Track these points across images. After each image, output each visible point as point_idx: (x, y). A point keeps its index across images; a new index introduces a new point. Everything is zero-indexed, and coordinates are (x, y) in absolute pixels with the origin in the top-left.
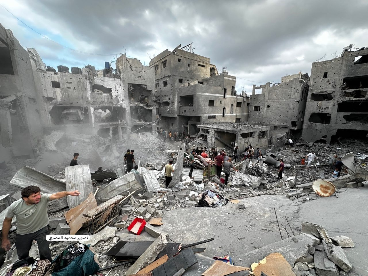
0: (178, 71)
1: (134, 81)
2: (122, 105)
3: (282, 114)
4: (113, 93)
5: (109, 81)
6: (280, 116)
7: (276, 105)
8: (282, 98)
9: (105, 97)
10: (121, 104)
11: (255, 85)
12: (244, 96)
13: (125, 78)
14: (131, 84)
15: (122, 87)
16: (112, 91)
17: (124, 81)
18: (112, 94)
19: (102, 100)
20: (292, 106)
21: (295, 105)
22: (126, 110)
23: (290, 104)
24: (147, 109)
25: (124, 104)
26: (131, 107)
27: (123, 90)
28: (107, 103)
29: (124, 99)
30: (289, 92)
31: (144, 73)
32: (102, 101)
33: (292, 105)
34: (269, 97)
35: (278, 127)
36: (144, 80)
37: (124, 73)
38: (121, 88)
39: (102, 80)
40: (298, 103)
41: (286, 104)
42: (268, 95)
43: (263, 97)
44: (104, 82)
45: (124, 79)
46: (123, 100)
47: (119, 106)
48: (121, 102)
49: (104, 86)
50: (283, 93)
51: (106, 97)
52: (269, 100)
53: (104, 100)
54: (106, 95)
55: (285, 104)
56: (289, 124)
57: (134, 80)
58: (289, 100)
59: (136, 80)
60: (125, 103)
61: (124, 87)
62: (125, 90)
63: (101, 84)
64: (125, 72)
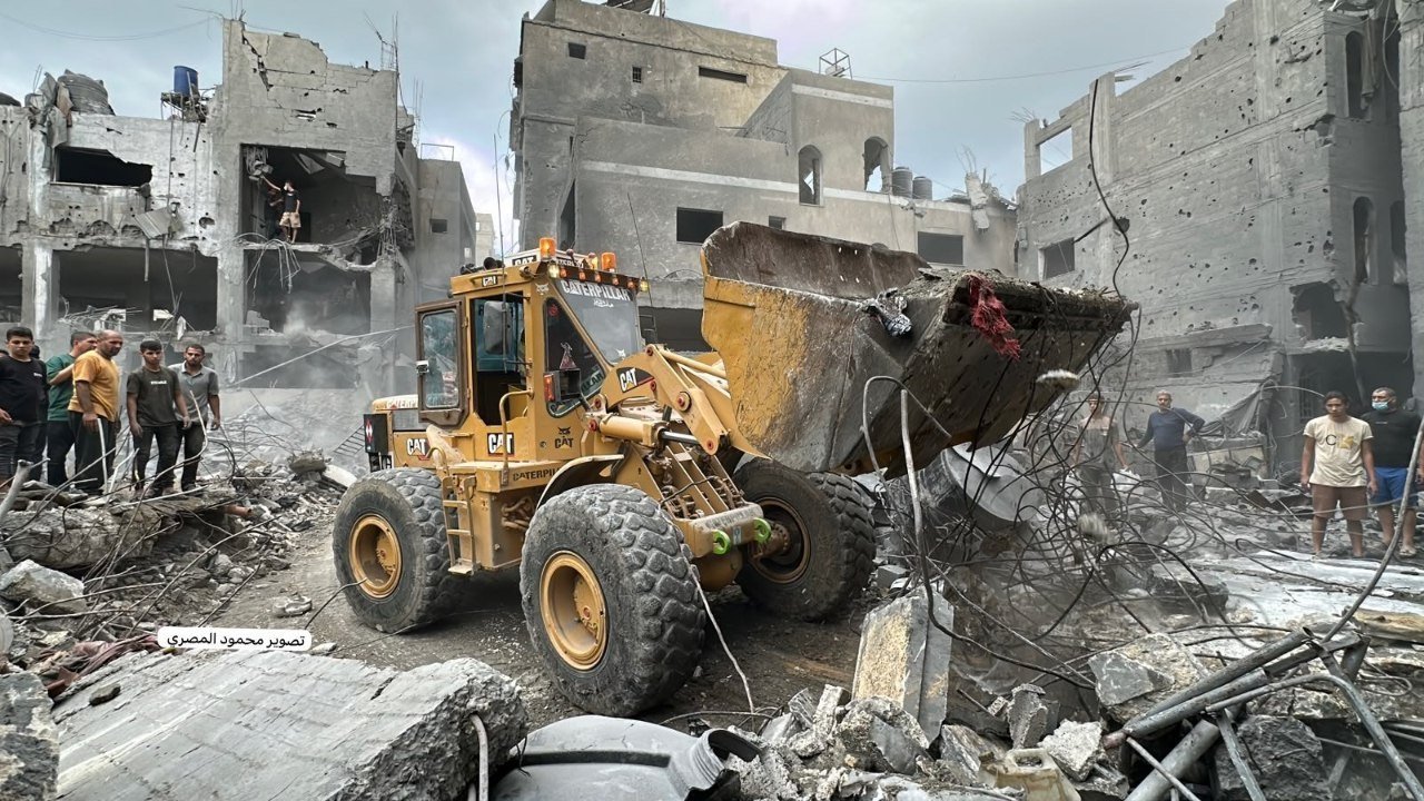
0: (569, 100)
1: (274, 134)
2: (198, 243)
3: (1216, 252)
4: (158, 186)
5: (146, 134)
6: (1206, 273)
7: (1169, 199)
8: (1198, 142)
9: (115, 204)
10: (196, 238)
11: (1035, 122)
12: (978, 198)
13: (229, 122)
14: (260, 147)
15: (207, 162)
16: (153, 179)
17: (218, 132)
18: (154, 192)
19: (100, 218)
20: (1272, 172)
21: (1301, 159)
22: (219, 267)
23: (1261, 165)
24: (345, 268)
25: (210, 241)
26: (250, 256)
27: (211, 173)
28: (119, 231)
29: (212, 215)
30: (1242, 83)
31: (330, 94)
32: (97, 223)
33: (1275, 168)
34: (1114, 161)
35: (1194, 353)
36: (330, 130)
37: (225, 98)
38: (200, 166)
39: (109, 130)
40: (1324, 133)
41: (1234, 171)
42: (1107, 153)
43: (1081, 177)
44: (118, 138)
45: (224, 123)
46: (205, 221)
47: (179, 245)
48: (197, 230)
49: (117, 155)
50: (1198, 109)
51: (118, 205)
52: (1116, 181)
53: (110, 216)
54: (124, 194)
55: (1225, 176)
56: (1278, 317)
57: (276, 130)
58: (1251, 136)
59: (290, 128)
60: (214, 236)
61: (221, 159)
62: (222, 172)
63: (103, 147)
64: (229, 92)
